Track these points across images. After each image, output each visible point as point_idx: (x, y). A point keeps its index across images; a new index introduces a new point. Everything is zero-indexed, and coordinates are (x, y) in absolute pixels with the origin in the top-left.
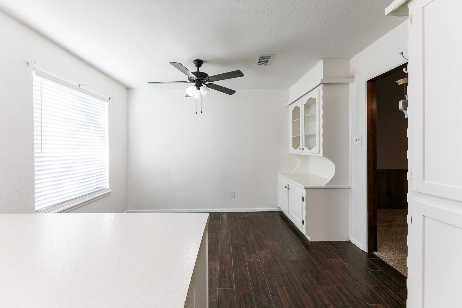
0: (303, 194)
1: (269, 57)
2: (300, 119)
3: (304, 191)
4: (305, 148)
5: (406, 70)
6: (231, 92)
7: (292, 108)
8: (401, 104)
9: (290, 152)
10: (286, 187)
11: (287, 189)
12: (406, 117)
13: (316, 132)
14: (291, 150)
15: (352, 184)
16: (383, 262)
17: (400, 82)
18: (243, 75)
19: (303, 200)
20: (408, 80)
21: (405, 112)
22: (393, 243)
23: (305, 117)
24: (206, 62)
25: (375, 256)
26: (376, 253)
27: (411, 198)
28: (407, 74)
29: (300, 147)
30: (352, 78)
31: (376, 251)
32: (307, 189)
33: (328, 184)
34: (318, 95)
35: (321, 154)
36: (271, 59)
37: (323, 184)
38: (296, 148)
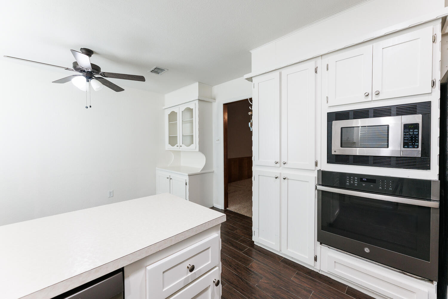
0: (186, 180)
1: (162, 70)
2: (178, 122)
3: (187, 178)
4: (183, 145)
5: (251, 108)
6: (118, 89)
7: (169, 112)
8: (250, 123)
9: (167, 149)
10: (168, 178)
11: (169, 179)
12: (251, 130)
13: (193, 133)
14: (168, 147)
15: (215, 169)
16: (232, 212)
17: (250, 113)
18: (144, 81)
19: (186, 184)
20: (252, 113)
21: (251, 128)
22: (233, 201)
23: (182, 121)
24: (96, 53)
25: (228, 210)
26: (228, 209)
27: (254, 169)
28: (252, 110)
29: (178, 145)
30: (214, 99)
31: (228, 207)
32: (189, 176)
33: (202, 170)
34: (195, 106)
35: (197, 149)
36: (164, 71)
37: (199, 171)
38: (173, 145)
